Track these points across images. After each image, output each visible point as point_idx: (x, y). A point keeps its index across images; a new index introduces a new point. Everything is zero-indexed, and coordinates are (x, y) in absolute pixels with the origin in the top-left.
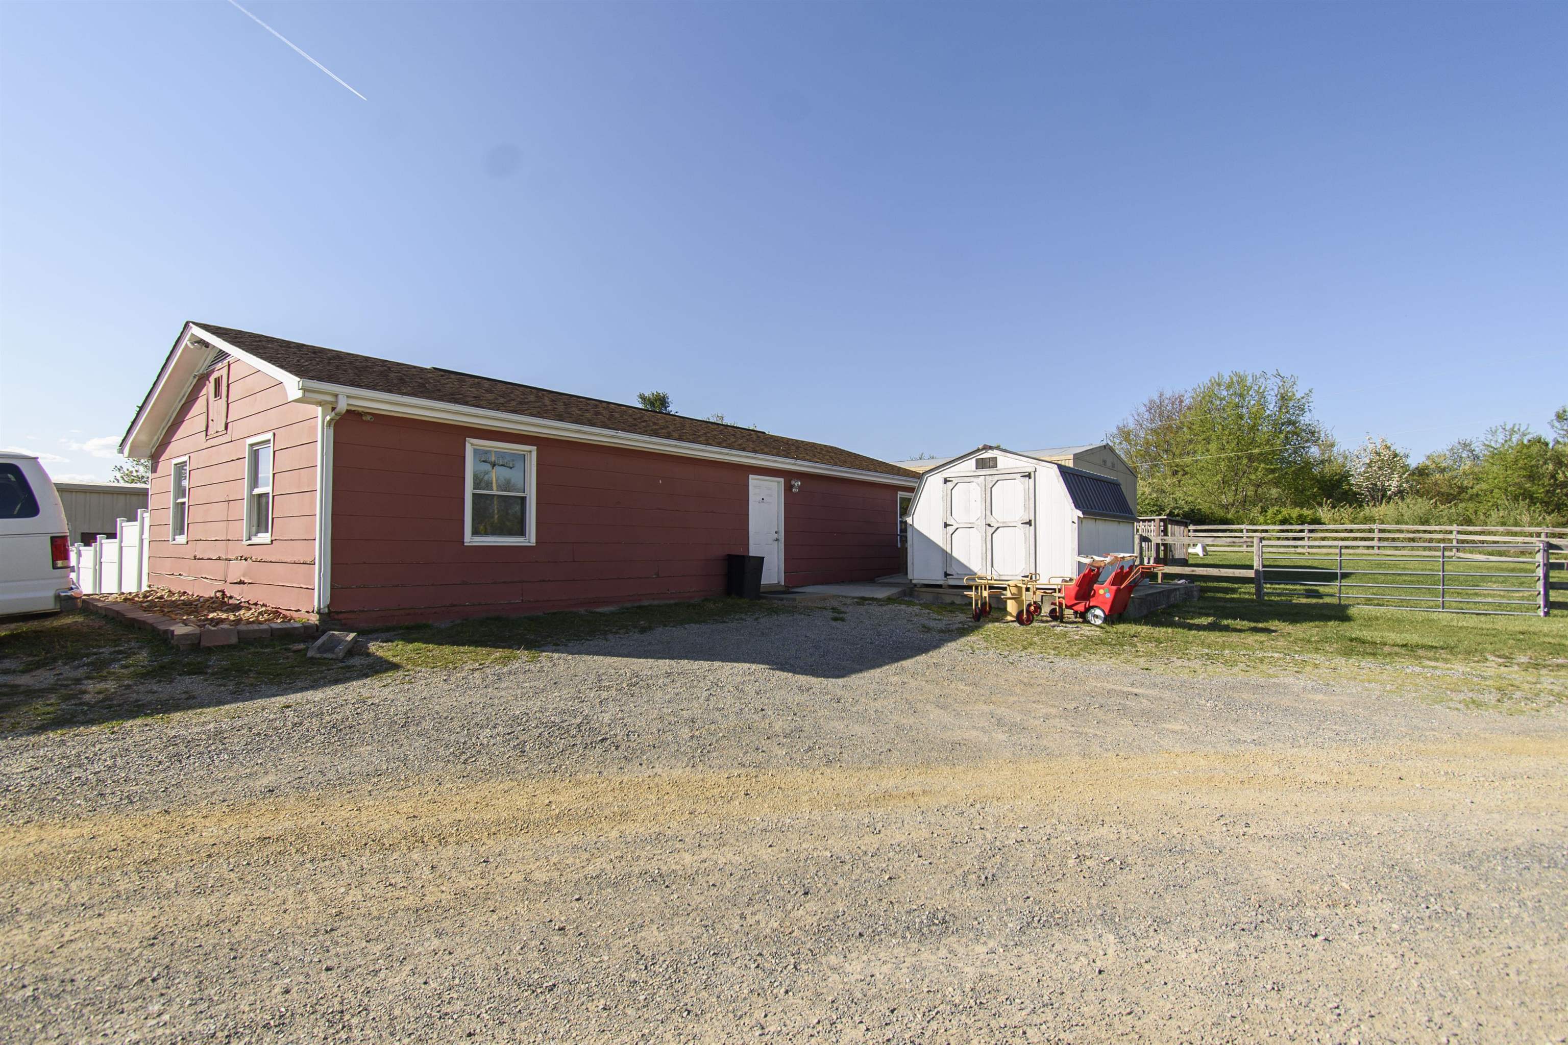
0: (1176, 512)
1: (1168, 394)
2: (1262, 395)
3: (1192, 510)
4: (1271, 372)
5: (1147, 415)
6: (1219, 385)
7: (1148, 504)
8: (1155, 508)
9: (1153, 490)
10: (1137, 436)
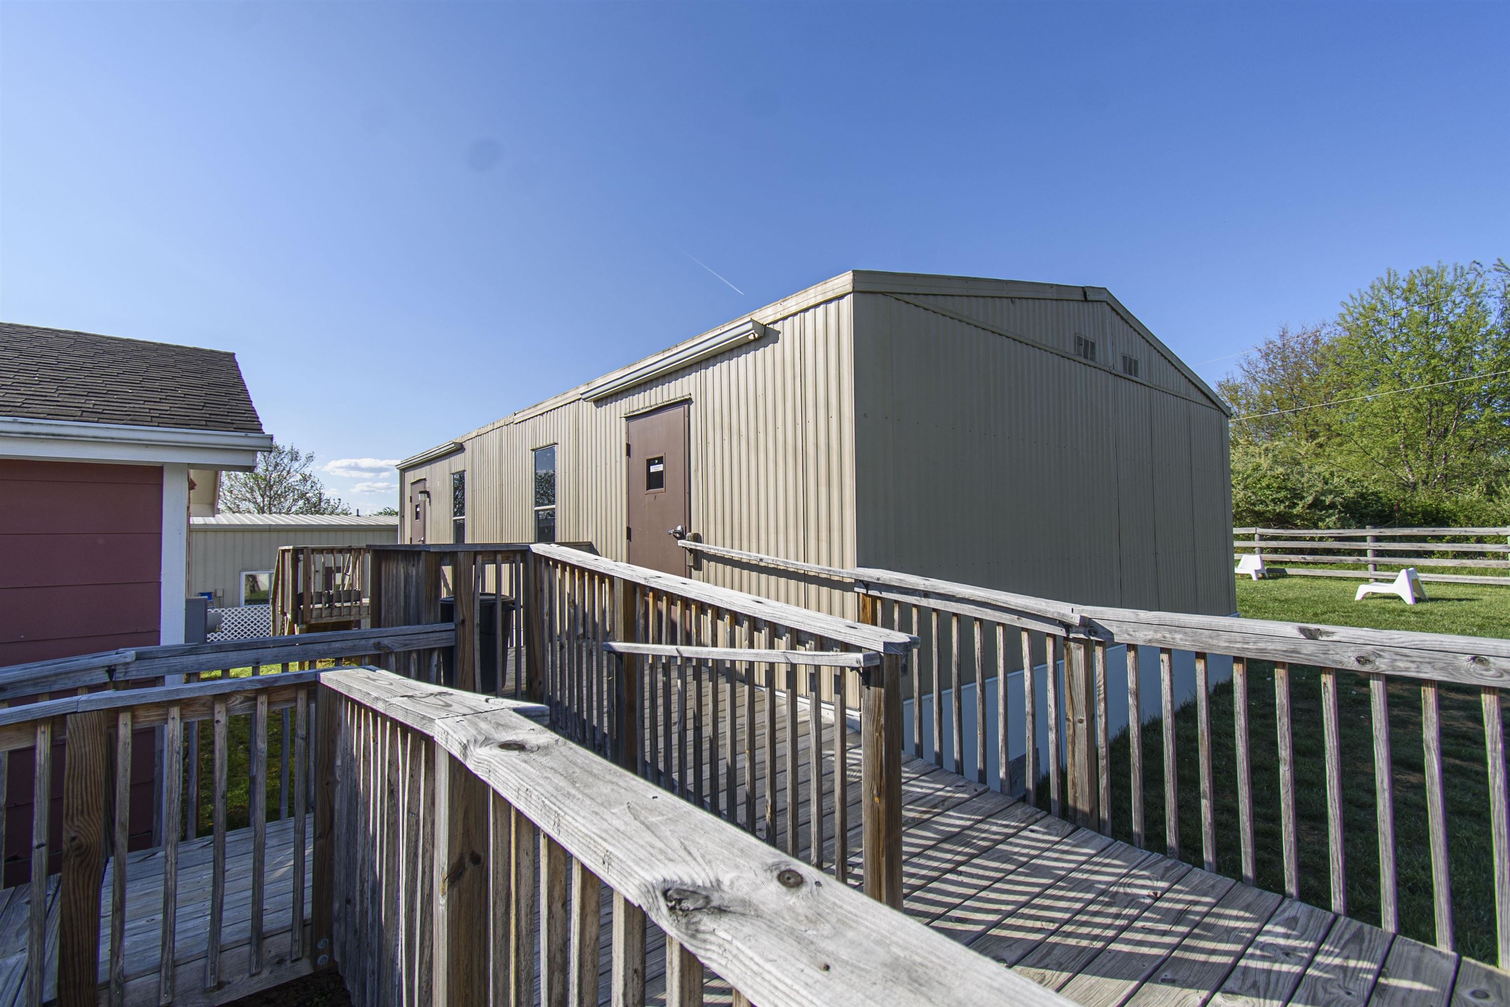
0: (1328, 499)
1: (1294, 331)
2: (1474, 297)
3: (1362, 496)
4: (1488, 263)
5: (1262, 364)
6: (1390, 290)
7: (1268, 487)
8: (1283, 494)
9: (1275, 462)
10: (1247, 394)
